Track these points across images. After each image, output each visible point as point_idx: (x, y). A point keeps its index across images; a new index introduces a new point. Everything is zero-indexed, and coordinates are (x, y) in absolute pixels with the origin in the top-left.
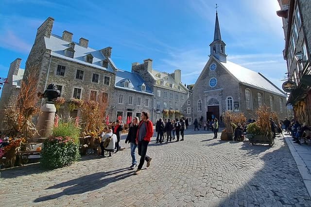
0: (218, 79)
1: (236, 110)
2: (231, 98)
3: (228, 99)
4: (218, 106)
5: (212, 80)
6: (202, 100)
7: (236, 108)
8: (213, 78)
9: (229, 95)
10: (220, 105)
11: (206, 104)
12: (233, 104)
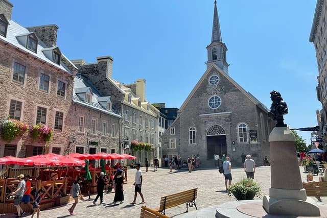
0: (223, 98)
1: (253, 142)
2: (244, 126)
3: (241, 126)
4: (225, 136)
5: (213, 98)
6: (197, 127)
7: (252, 139)
8: (214, 96)
9: (242, 121)
10: (227, 135)
11: (203, 133)
12: (248, 133)
